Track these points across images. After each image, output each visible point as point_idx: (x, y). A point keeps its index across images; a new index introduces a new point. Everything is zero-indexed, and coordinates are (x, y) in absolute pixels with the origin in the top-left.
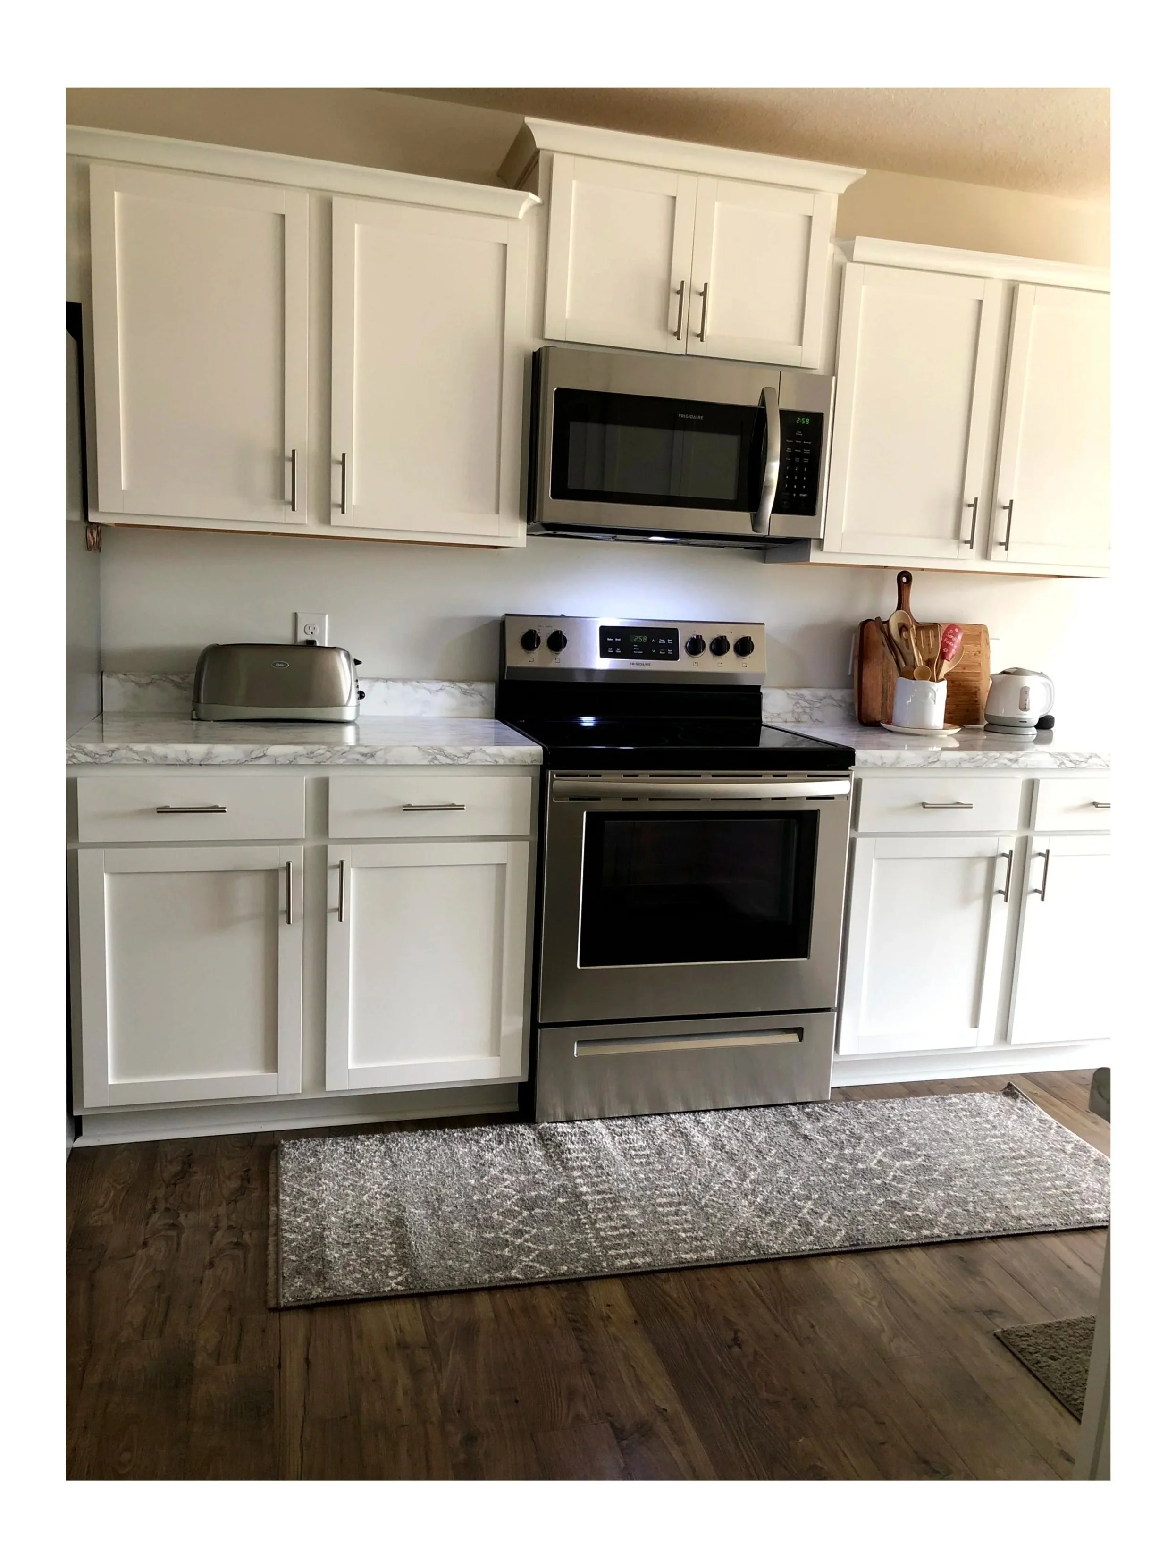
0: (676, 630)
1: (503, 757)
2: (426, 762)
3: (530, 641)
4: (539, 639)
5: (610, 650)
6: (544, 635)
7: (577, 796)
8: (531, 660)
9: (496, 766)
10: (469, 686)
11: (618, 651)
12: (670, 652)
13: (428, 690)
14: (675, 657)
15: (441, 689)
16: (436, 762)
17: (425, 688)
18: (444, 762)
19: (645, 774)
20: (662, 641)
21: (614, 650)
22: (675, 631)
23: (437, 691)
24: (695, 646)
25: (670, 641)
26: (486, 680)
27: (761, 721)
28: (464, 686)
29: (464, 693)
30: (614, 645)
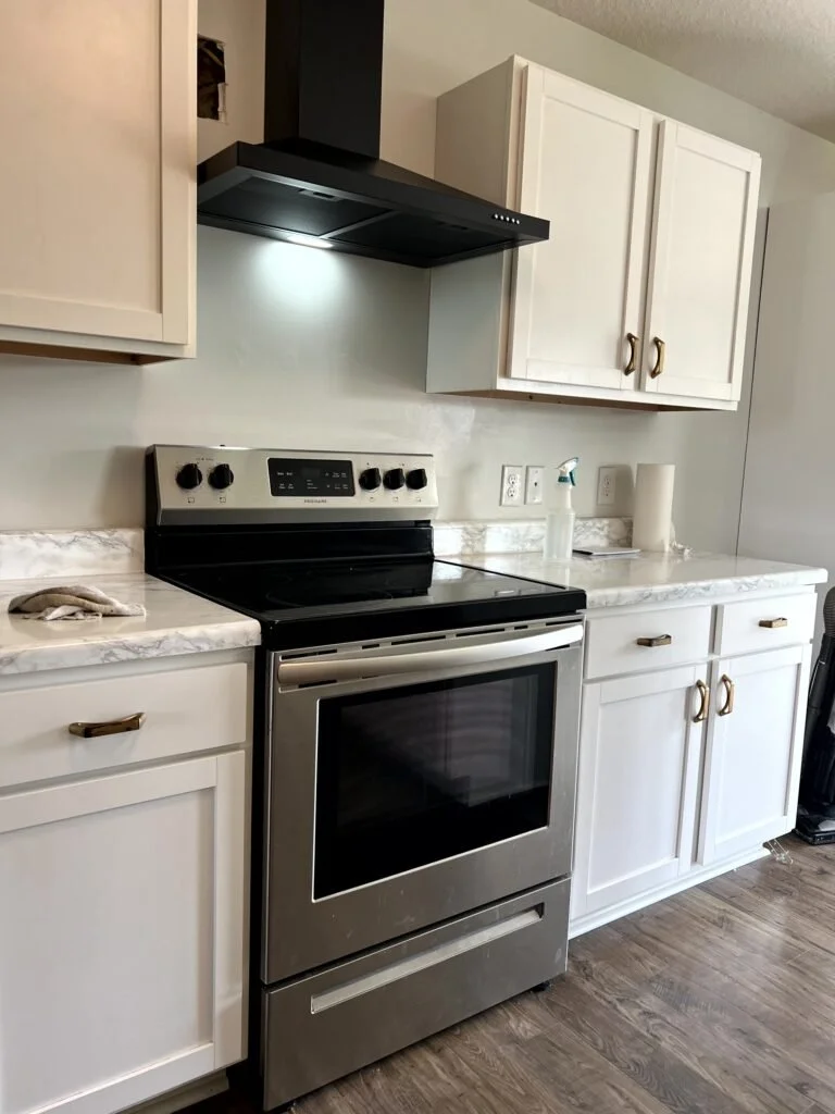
0: (350, 463)
1: (207, 640)
2: (97, 661)
3: (188, 478)
4: (200, 473)
5: (282, 487)
6: (205, 469)
7: (307, 682)
8: (191, 500)
9: (201, 654)
10: (110, 535)
11: (291, 487)
12: (345, 486)
13: (57, 544)
14: (351, 493)
15: (74, 541)
16: (113, 659)
17: (53, 541)
18: (124, 658)
19: (385, 643)
20: (336, 475)
21: (286, 485)
22: (348, 465)
23: (69, 543)
24: (370, 480)
25: (344, 474)
26: (130, 526)
27: (433, 556)
28: (103, 535)
29: (105, 543)
30: (286, 480)
